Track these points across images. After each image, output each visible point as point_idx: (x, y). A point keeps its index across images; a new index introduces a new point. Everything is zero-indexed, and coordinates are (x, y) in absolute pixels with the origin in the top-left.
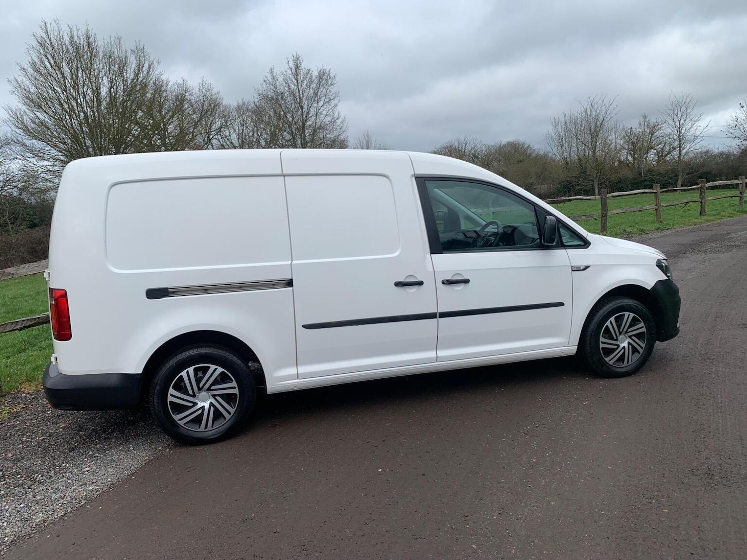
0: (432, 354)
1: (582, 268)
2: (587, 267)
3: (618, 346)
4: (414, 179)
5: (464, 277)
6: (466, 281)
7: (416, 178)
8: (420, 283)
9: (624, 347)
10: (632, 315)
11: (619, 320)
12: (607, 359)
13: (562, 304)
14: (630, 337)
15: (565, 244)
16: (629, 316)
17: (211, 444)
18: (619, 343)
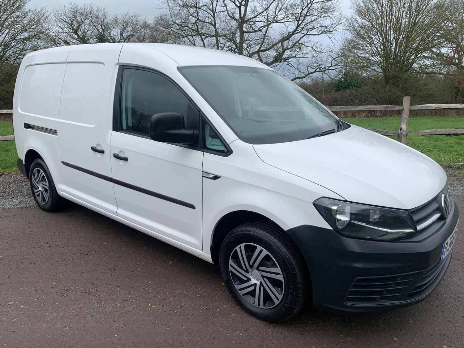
0: (113, 208)
1: (211, 176)
2: (216, 178)
3: (249, 280)
4: (118, 66)
5: (125, 156)
6: (126, 159)
7: (120, 66)
8: (102, 152)
9: (256, 284)
10: (265, 252)
11: (250, 250)
12: (237, 287)
13: (192, 207)
14: (263, 277)
15: (208, 146)
16: (261, 252)
17: (45, 211)
18: (250, 277)
